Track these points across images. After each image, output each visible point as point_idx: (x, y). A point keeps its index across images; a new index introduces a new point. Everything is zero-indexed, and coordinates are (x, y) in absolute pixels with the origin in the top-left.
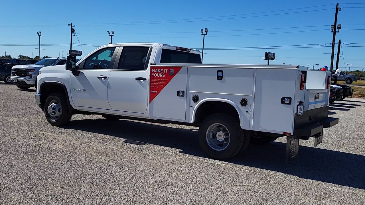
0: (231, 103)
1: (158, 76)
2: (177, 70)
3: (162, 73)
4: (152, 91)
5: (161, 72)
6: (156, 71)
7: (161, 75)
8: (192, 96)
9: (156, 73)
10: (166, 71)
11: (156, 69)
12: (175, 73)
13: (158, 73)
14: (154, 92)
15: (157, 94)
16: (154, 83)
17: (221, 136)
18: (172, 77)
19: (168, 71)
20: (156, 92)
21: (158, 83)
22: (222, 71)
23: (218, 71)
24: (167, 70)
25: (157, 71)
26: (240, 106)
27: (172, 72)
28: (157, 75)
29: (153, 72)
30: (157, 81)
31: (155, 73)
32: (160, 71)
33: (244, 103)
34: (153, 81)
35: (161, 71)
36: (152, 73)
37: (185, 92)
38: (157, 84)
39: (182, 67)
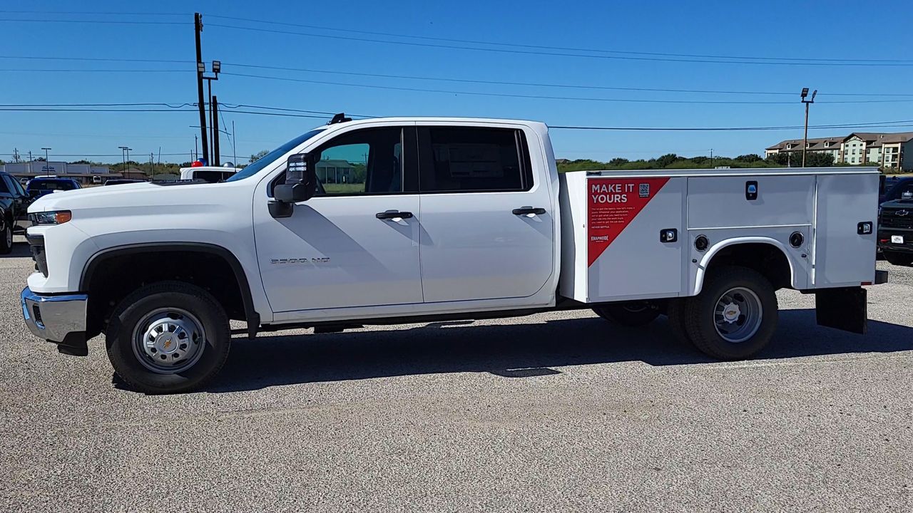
0: (774, 243)
1: (610, 200)
2: (657, 184)
3: (621, 194)
4: (593, 238)
5: (617, 191)
6: (603, 189)
7: (617, 198)
8: (693, 240)
9: (604, 193)
10: (629, 187)
11: (604, 186)
12: (653, 192)
13: (608, 193)
14: (600, 238)
15: (607, 244)
16: (598, 217)
17: (731, 312)
18: (646, 200)
19: (636, 189)
20: (606, 238)
21: (611, 217)
22: (755, 183)
23: (748, 183)
24: (631, 185)
25: (606, 190)
26: (790, 246)
27: (644, 190)
28: (606, 198)
29: (596, 192)
30: (607, 214)
31: (600, 194)
32: (614, 188)
33: (796, 240)
34: (596, 214)
35: (617, 188)
36: (593, 194)
37: (679, 231)
38: (607, 220)
39: (669, 178)
